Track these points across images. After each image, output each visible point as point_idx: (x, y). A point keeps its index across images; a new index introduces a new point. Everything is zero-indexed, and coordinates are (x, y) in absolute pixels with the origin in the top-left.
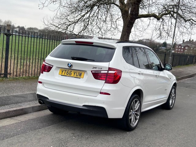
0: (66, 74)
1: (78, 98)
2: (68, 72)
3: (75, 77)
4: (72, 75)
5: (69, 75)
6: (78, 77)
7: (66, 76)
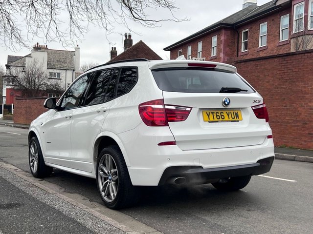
0: (216, 119)
1: (251, 151)
2: (217, 114)
3: (232, 121)
4: (226, 118)
5: (221, 119)
6: (235, 119)
7: (217, 122)
